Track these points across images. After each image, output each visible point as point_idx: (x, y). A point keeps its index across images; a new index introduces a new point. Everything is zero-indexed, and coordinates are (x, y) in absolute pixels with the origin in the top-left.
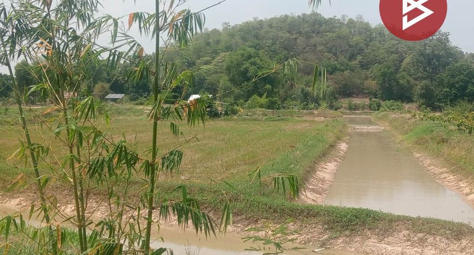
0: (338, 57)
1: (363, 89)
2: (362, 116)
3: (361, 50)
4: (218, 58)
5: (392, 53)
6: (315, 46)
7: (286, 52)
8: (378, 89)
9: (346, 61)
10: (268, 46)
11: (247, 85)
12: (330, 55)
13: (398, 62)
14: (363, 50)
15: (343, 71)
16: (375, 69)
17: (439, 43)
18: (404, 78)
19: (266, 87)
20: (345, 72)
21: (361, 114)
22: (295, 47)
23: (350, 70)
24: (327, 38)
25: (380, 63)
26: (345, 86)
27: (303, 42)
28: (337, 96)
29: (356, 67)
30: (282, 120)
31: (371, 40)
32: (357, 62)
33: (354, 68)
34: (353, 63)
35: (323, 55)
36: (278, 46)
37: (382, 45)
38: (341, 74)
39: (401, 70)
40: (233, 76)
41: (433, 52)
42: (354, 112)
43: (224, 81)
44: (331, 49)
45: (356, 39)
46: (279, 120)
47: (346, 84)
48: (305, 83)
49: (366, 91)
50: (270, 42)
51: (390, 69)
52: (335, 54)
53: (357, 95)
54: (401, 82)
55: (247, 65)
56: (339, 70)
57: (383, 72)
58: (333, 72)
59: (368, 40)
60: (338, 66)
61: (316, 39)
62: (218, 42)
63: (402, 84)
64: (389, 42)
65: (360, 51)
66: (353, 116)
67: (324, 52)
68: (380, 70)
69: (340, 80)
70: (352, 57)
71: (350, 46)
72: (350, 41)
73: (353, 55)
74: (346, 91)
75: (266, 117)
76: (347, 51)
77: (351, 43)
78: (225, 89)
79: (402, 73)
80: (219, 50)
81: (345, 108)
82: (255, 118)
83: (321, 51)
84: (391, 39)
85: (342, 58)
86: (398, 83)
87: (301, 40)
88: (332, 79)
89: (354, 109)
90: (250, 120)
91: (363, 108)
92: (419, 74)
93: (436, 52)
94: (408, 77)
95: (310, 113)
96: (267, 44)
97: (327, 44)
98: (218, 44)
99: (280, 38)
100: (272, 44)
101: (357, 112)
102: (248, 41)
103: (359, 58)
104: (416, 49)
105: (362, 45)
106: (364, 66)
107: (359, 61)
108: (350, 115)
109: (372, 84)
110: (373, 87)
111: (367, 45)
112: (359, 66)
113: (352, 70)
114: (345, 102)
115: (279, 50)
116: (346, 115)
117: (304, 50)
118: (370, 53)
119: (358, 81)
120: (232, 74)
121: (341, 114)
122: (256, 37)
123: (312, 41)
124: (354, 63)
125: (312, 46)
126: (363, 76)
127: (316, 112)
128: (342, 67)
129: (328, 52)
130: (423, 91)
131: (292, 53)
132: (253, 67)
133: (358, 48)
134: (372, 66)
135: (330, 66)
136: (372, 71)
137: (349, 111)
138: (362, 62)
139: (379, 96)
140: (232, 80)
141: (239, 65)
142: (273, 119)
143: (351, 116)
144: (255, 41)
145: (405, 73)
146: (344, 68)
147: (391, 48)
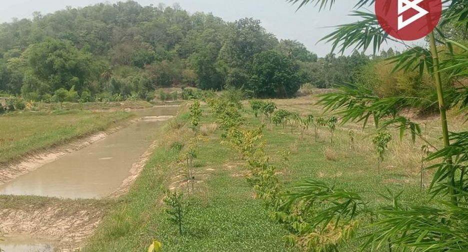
0: (156, 47)
1: (182, 78)
2: (174, 106)
3: (179, 38)
4: (28, 49)
5: (210, 41)
6: (132, 35)
7: (101, 42)
8: (195, 78)
9: (163, 49)
10: (82, 36)
11: (53, 78)
12: (148, 45)
13: (216, 50)
14: (181, 39)
15: (161, 60)
16: (193, 58)
17: (251, 31)
18: (221, 66)
19: (72, 79)
20: (163, 62)
21: (173, 103)
22: (111, 37)
23: (168, 59)
24: (143, 27)
25: (197, 51)
26: (163, 75)
27: (120, 31)
28: (153, 85)
29: (174, 56)
30: (71, 113)
31: (190, 28)
32: (175, 51)
33: (172, 57)
34: (171, 52)
35: (140, 45)
36: (92, 36)
37: (199, 34)
38: (159, 64)
39: (219, 58)
40: (39, 69)
41: (245, 40)
42: (167, 101)
43: (28, 74)
44: (148, 39)
45: (174, 27)
46: (67, 113)
47: (164, 73)
48: (121, 74)
49: (184, 80)
50: (84, 32)
51: (207, 58)
52: (153, 44)
53: (176, 84)
54: (218, 70)
55: (53, 57)
56: (157, 60)
57: (200, 60)
58: (151, 62)
59: (186, 28)
60: (156, 56)
61: (133, 28)
62: (28, 33)
63: (220, 72)
64: (206, 30)
65: (178, 40)
66: (165, 106)
67: (141, 42)
68: (197, 59)
69: (158, 70)
70: (170, 46)
71: (168, 35)
72: (167, 30)
73: (171, 44)
74: (165, 81)
75: (54, 111)
76: (165, 40)
77: (168, 32)
78: (30, 83)
79: (219, 61)
80: (29, 41)
81: (158, 98)
82: (41, 113)
83: (138, 41)
84: (208, 28)
85: (160, 48)
86: (215, 72)
87: (117, 30)
88: (149, 69)
89: (167, 99)
90: (36, 115)
91: (176, 97)
92: (234, 62)
93: (248, 40)
94: (225, 66)
95: (117, 105)
96: (81, 35)
97: (144, 33)
98: (27, 34)
99: (94, 28)
100: (87, 34)
101: (170, 101)
102: (60, 31)
103: (177, 47)
104: (229, 36)
105: (180, 34)
106: (182, 55)
107: (177, 51)
108: (162, 105)
109: (190, 73)
110: (191, 76)
111: (185, 34)
112: (177, 55)
113: (170, 60)
114: (158, 92)
115: (94, 40)
116: (158, 105)
117: (121, 39)
118: (188, 42)
119: (176, 70)
120: (37, 67)
121: (151, 105)
122: (70, 27)
123: (129, 30)
124: (173, 52)
125: (128, 35)
126: (182, 65)
127: (122, 103)
128: (160, 57)
129: (146, 42)
130: (233, 79)
131: (108, 43)
132: (59, 59)
133: (176, 37)
134: (191, 55)
135: (147, 55)
136: (190, 60)
137: (160, 102)
138: (180, 51)
139: (197, 85)
140: (38, 73)
141: (44, 57)
142: (60, 113)
143: (164, 106)
144: (69, 31)
145: (222, 61)
146: (161, 57)
147: (208, 36)
